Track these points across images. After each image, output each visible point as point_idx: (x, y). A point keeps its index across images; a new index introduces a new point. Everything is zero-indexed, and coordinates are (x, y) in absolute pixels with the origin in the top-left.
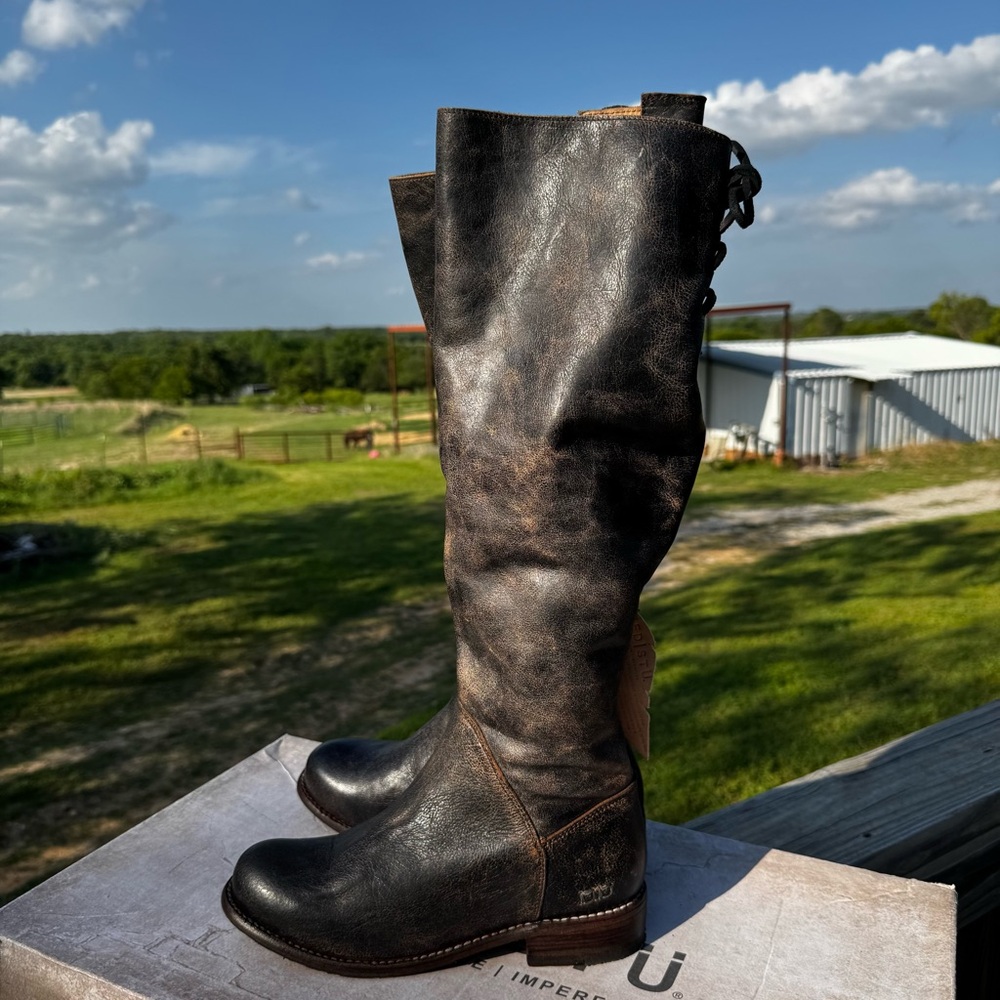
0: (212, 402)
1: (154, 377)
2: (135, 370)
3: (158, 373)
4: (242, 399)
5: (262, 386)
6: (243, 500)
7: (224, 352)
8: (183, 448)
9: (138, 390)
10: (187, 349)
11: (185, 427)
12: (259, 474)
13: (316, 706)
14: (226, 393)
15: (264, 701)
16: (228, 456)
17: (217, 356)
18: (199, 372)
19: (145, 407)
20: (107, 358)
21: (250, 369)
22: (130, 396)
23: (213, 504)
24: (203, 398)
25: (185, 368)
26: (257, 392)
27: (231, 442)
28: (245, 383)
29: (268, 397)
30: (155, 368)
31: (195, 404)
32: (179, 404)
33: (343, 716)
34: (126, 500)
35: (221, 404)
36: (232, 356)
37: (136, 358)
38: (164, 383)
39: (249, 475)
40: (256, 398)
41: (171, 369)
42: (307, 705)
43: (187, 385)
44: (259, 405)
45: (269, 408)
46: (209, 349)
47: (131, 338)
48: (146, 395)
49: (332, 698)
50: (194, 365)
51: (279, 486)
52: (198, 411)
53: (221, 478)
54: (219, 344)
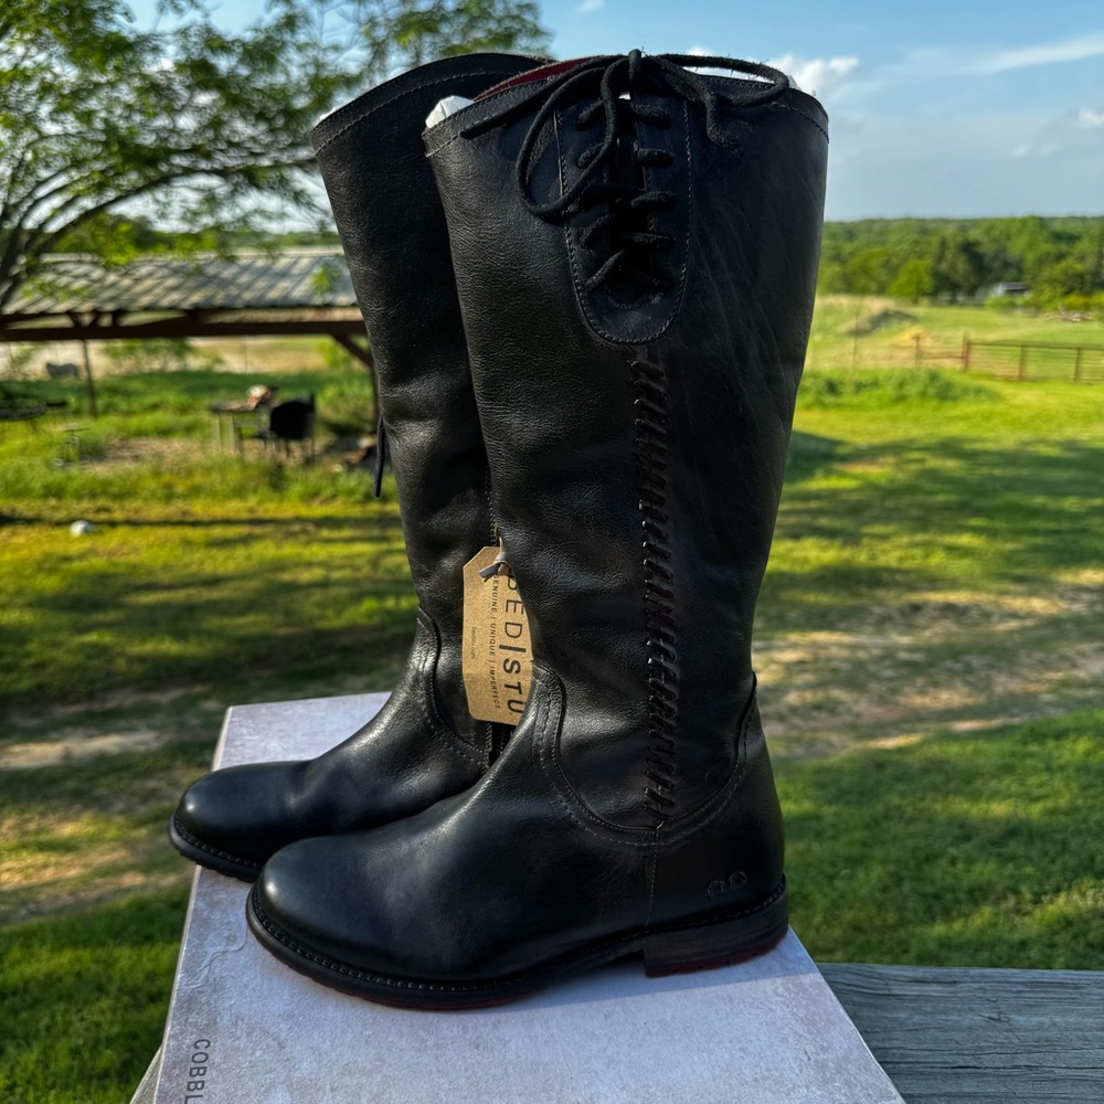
0: (953, 302)
1: (893, 270)
2: (875, 263)
3: (899, 266)
4: (989, 302)
5: (1018, 286)
6: (951, 420)
7: (977, 243)
8: (904, 354)
9: (873, 286)
10: (935, 240)
11: (915, 330)
12: (979, 391)
13: (969, 670)
14: (972, 292)
15: (911, 649)
16: (950, 366)
17: (969, 249)
18: (944, 267)
19: (876, 305)
20: (848, 247)
21: (1007, 265)
22: (864, 292)
23: (916, 420)
24: (945, 297)
25: (928, 262)
26: (1011, 292)
27: (959, 350)
28: (998, 280)
29: (1019, 300)
30: (895, 261)
31: (934, 304)
32: (916, 302)
33: (999, 689)
34: (824, 406)
35: (962, 305)
36: (987, 248)
37: (876, 249)
38: (902, 279)
39: (966, 391)
40: (1008, 299)
41: (912, 263)
42: (958, 666)
43: (928, 282)
44: (1008, 307)
45: (1019, 313)
46: (960, 239)
47: (876, 228)
48: (882, 290)
49: (991, 666)
50: (940, 259)
51: (1000, 407)
52: (935, 312)
53: (931, 391)
54: (974, 235)
